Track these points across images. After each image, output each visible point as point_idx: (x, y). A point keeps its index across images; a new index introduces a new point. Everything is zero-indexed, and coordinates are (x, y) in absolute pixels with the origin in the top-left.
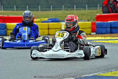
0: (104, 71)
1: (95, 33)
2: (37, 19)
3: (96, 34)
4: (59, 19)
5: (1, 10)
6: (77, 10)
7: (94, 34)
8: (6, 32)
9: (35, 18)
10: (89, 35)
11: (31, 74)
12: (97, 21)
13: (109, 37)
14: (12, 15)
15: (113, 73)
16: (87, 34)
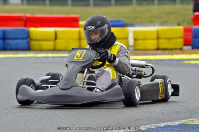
1: (190, 47)
2: (83, 20)
3: (193, 48)
4: (124, 22)
7: (189, 49)
8: (29, 44)
9: (80, 19)
10: (179, 51)
12: (195, 24)
16: (176, 49)
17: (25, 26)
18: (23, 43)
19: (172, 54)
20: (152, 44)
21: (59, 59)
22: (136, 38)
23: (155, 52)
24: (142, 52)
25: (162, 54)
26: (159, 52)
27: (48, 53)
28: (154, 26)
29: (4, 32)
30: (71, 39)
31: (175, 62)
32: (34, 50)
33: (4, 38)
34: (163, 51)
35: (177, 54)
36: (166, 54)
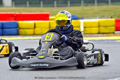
2: (52, 16)
4: (77, 16)
5: (12, 6)
6: (98, 5)
7: (118, 33)
8: (18, 31)
9: (50, 15)
10: (112, 34)
16: (110, 33)
17: (16, 20)
18: (14, 31)
19: (108, 36)
20: (95, 30)
22: (85, 26)
23: (97, 35)
24: (89, 35)
25: (102, 36)
26: (99, 35)
27: (30, 37)
28: (96, 18)
29: (2, 24)
30: (44, 27)
31: (110, 41)
32: (21, 35)
33: (3, 28)
34: (102, 35)
35: (111, 36)
36: (105, 36)
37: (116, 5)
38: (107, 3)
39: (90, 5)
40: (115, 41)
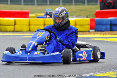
0: (101, 71)
1: (93, 30)
2: (32, 13)
3: (95, 31)
6: (75, 5)
7: (93, 32)
9: (29, 13)
10: (87, 32)
11: (24, 73)
12: (96, 17)
13: (109, 34)
14: (5, 9)
15: (111, 74)
16: (86, 31)
19: (84, 34)
21: (17, 37)
27: (10, 33)
28: (73, 17)
30: (24, 25)
31: (85, 39)
32: (1, 31)
35: (86, 34)
36: (80, 34)
37: (92, 5)
38: (84, 3)
39: (67, 4)
40: (89, 39)
